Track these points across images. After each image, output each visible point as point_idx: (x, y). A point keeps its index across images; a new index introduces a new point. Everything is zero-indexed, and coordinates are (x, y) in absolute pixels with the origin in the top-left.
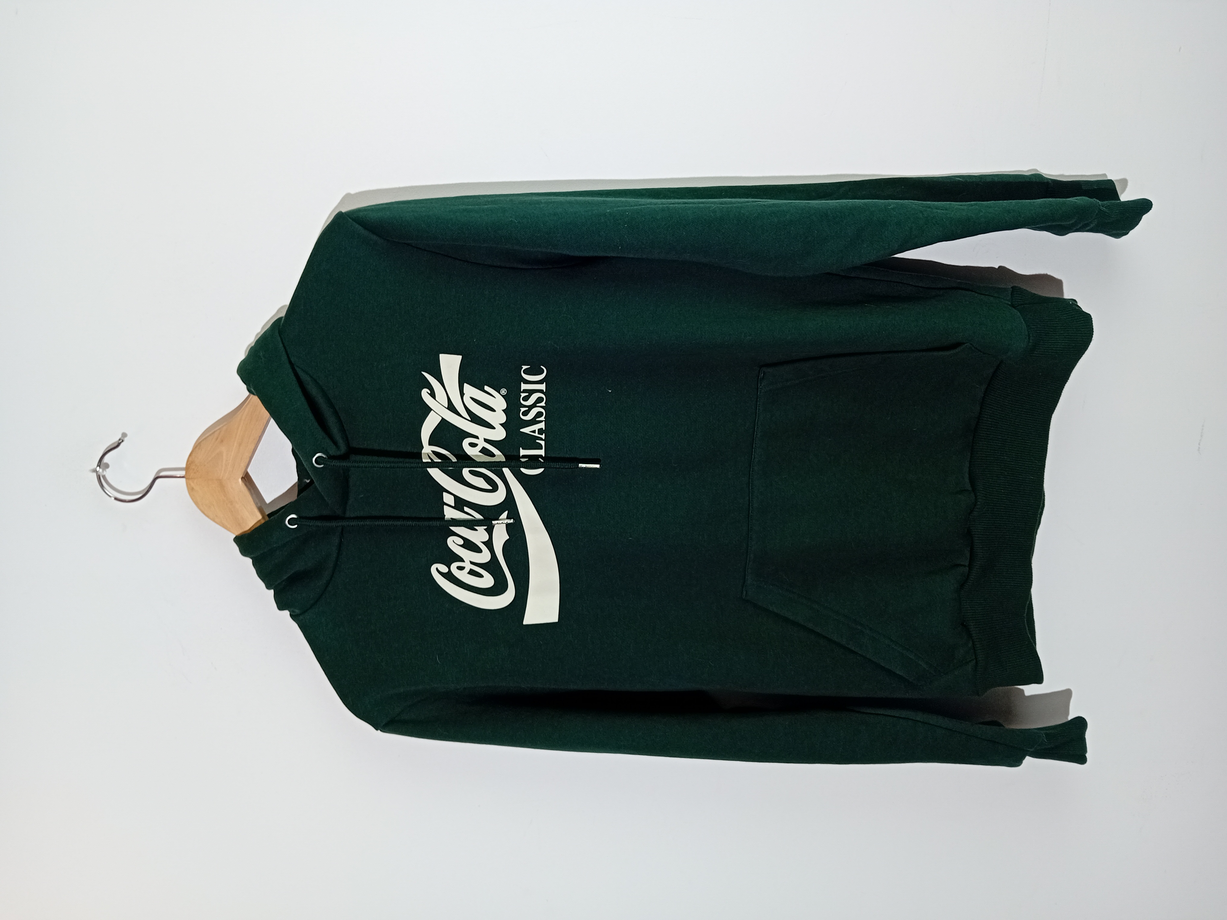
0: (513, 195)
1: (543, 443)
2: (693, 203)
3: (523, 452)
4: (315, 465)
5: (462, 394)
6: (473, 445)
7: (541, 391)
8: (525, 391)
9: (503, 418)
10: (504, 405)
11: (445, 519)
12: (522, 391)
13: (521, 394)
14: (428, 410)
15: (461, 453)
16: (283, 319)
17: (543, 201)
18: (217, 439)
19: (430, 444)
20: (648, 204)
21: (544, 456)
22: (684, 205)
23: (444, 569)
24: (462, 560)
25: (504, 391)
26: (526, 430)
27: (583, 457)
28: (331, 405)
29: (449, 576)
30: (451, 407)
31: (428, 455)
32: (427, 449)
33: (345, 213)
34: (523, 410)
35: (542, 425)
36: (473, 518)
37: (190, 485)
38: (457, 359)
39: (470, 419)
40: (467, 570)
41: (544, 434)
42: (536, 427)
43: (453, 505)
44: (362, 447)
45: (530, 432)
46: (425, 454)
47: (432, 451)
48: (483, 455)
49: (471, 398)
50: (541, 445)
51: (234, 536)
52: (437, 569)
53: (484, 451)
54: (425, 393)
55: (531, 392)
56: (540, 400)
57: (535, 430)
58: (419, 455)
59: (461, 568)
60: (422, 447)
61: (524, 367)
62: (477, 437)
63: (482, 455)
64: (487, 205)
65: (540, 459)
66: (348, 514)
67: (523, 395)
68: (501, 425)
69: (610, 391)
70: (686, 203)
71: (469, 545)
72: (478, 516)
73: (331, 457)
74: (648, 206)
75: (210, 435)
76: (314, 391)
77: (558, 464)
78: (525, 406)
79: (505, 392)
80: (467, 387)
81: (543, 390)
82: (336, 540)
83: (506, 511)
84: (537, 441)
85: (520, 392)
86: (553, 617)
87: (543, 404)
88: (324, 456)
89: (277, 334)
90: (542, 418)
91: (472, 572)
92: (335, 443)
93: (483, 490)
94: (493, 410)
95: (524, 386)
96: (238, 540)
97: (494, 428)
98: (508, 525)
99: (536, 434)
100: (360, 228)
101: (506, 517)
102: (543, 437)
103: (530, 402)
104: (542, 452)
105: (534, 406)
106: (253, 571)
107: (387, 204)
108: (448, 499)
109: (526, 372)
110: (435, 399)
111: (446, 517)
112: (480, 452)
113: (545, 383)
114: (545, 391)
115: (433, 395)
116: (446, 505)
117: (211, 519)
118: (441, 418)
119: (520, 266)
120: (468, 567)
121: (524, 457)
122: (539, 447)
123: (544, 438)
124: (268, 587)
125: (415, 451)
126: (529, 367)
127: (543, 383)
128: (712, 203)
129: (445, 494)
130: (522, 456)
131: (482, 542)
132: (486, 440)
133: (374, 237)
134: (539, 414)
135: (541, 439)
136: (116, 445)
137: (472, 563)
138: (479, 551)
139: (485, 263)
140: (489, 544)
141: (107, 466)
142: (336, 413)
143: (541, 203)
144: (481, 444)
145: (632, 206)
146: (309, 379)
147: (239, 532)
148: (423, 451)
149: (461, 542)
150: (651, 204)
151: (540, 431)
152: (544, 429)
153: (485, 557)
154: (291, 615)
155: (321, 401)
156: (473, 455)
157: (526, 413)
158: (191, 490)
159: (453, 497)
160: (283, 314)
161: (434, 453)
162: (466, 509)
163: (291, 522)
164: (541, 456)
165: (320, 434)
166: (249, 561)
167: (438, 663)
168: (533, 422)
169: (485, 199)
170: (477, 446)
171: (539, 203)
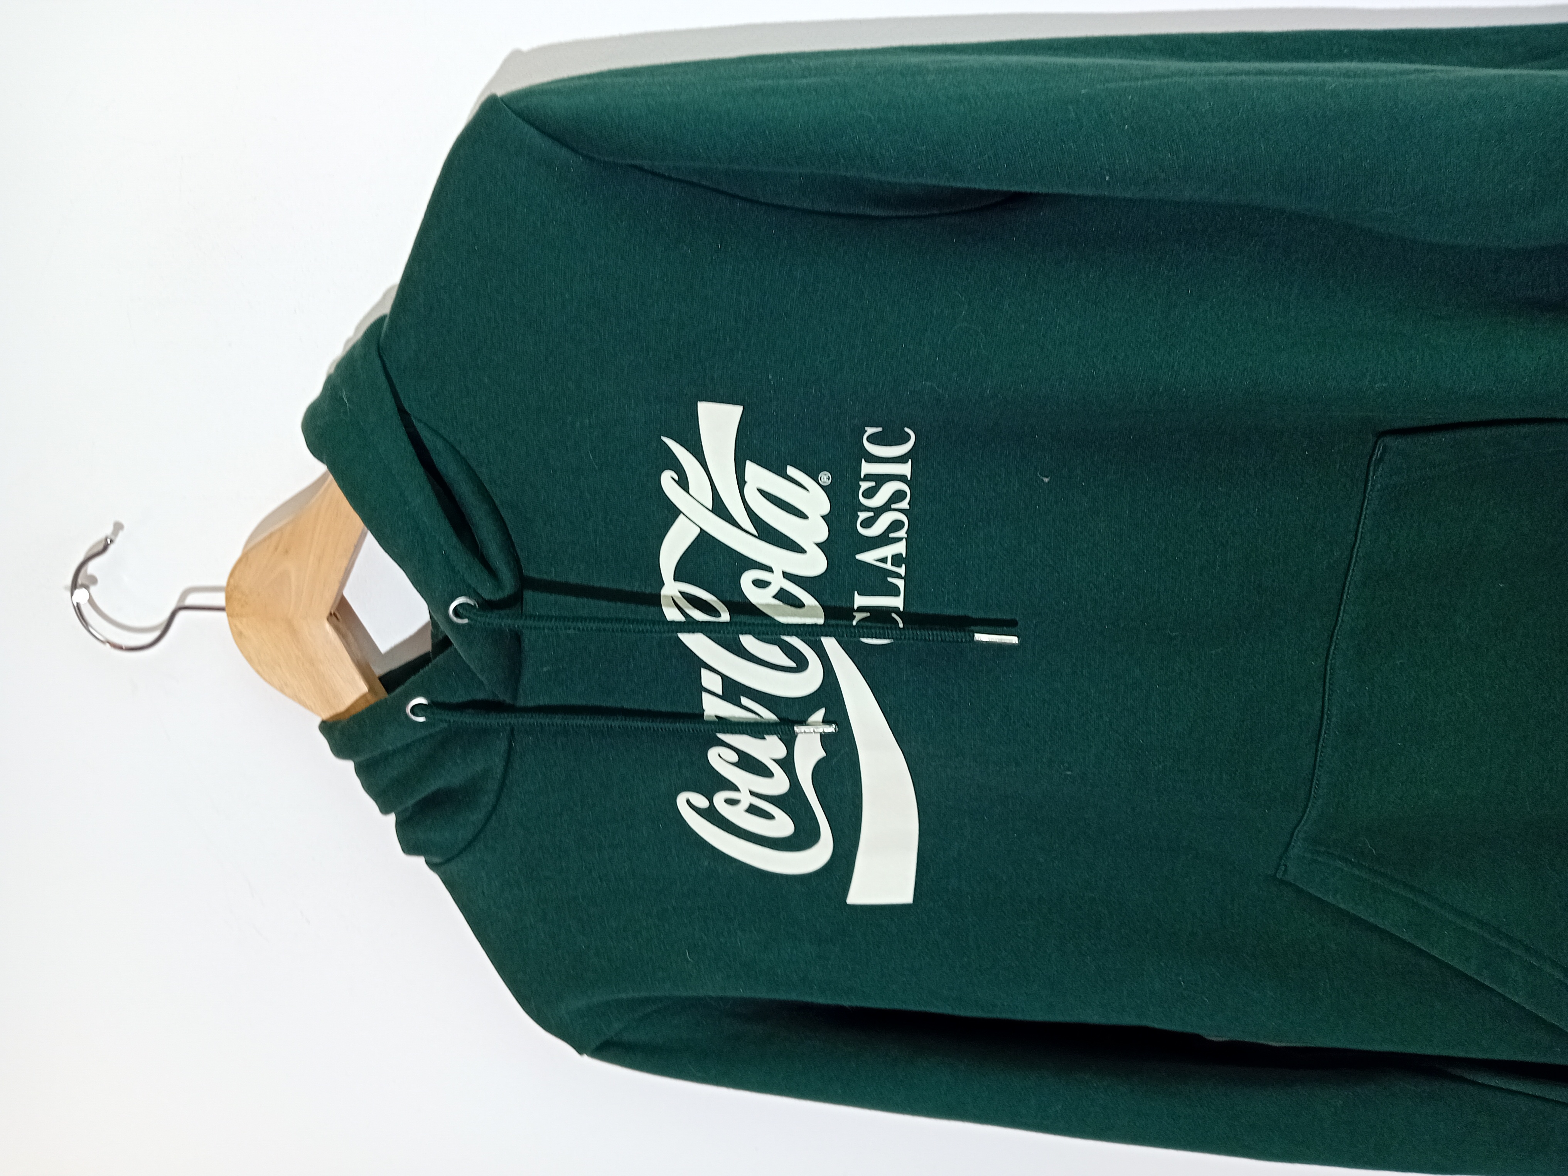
0: (864, 52)
1: (900, 583)
2: (1280, 73)
3: (860, 601)
4: (455, 619)
5: (741, 482)
6: (760, 584)
7: (901, 478)
8: (869, 477)
9: (822, 533)
10: (825, 507)
11: (705, 719)
12: (862, 476)
13: (861, 483)
14: (674, 512)
15: (737, 599)
16: (387, 320)
17: (931, 67)
18: (276, 548)
19: (676, 579)
20: (1173, 74)
21: (902, 609)
22: (1262, 78)
23: (701, 802)
24: (735, 788)
25: (825, 478)
26: (869, 557)
27: (981, 615)
28: (486, 497)
29: (711, 815)
30: (719, 509)
31: (672, 598)
32: (671, 588)
33: (502, 99)
34: (863, 516)
35: (900, 548)
36: (757, 717)
37: (236, 626)
38: (735, 412)
39: (755, 533)
40: (744, 805)
41: (904, 566)
42: (888, 551)
43: (720, 693)
44: (545, 577)
45: (878, 560)
46: (666, 596)
47: (680, 592)
48: (781, 603)
49: (759, 490)
50: (897, 588)
51: (318, 721)
52: (688, 802)
53: (783, 596)
54: (667, 479)
55: (881, 480)
56: (898, 496)
57: (887, 558)
58: (655, 600)
59: (732, 802)
60: (662, 584)
61: (870, 431)
62: (769, 569)
63: (779, 606)
64: (806, 77)
65: (894, 615)
66: (521, 703)
67: (865, 485)
68: (818, 545)
69: (1046, 480)
70: (1262, 73)
71: (748, 763)
72: (768, 715)
73: (487, 606)
74: (1176, 79)
75: (264, 540)
76: (449, 468)
77: (930, 633)
78: (868, 509)
79: (829, 479)
80: (751, 468)
81: (906, 476)
82: (502, 746)
83: (822, 708)
84: (890, 579)
85: (857, 478)
86: (905, 895)
87: (904, 505)
88: (472, 602)
89: (374, 354)
90: (902, 533)
91: (753, 810)
92: (492, 572)
93: (776, 667)
94: (802, 515)
95: (867, 468)
96: (327, 728)
97: (803, 551)
98: (824, 737)
99: (889, 566)
100: (533, 131)
101: (821, 720)
102: (902, 571)
103: (878, 500)
104: (898, 602)
105: (886, 508)
106: (357, 782)
107: (590, 76)
108: (711, 681)
109: (872, 439)
110: (688, 492)
111: (705, 713)
112: (775, 597)
113: (910, 461)
114: (909, 478)
115: (683, 482)
116: (705, 691)
117: (276, 688)
118: (698, 530)
119: (869, 211)
120: (746, 800)
121: (861, 609)
122: (893, 591)
123: (903, 575)
124: (385, 809)
125: (648, 591)
126: (880, 429)
127: (907, 462)
128: (1327, 73)
129: (705, 673)
130: (858, 608)
131: (775, 760)
132: (786, 575)
133: (564, 152)
134: (896, 525)
135: (898, 576)
136: (101, 547)
137: (752, 793)
138: (767, 773)
139: (797, 205)
140: (787, 764)
141: (94, 580)
142: (495, 511)
143: (928, 71)
144: (778, 582)
145: (1137, 79)
146: (440, 444)
147: (326, 715)
148: (664, 592)
149: (734, 758)
150: (1181, 73)
151: (897, 560)
152: (904, 556)
153: (779, 784)
154: (427, 862)
155: (464, 490)
156: (761, 605)
157: (868, 523)
158: (238, 635)
159: (719, 679)
160: (386, 310)
161: (684, 595)
162: (745, 701)
163: (416, 710)
164: (896, 610)
165: (461, 559)
166: (349, 766)
167: (688, 961)
168: (883, 540)
169: (803, 63)
170: (767, 586)
171: (920, 70)
